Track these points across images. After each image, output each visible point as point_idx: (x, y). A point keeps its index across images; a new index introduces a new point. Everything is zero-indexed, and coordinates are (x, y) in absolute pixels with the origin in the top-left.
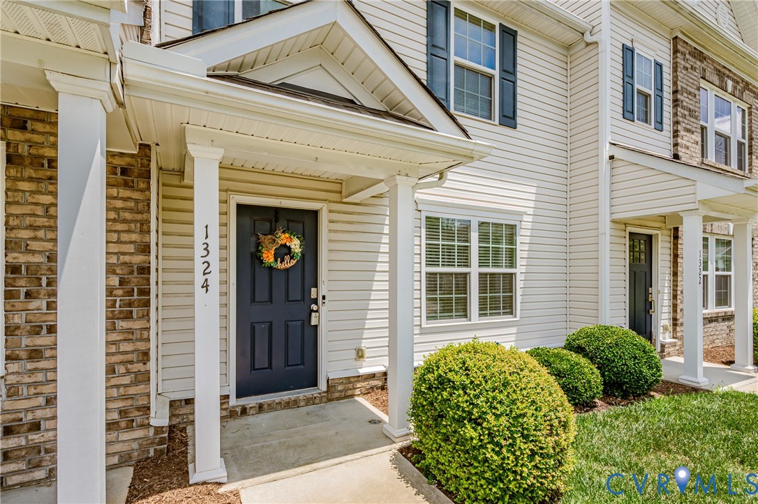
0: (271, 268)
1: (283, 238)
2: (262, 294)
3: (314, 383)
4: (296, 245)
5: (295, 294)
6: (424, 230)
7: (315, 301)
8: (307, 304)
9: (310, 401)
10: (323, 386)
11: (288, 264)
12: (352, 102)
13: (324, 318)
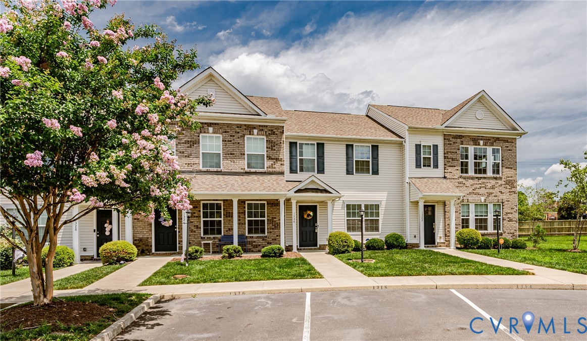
0: (306, 219)
1: (308, 212)
2: (304, 224)
3: (317, 246)
4: (311, 214)
5: (312, 225)
6: (346, 208)
7: (316, 227)
8: (315, 227)
9: (315, 249)
10: (318, 246)
11: (310, 218)
12: (317, 189)
13: (318, 230)
